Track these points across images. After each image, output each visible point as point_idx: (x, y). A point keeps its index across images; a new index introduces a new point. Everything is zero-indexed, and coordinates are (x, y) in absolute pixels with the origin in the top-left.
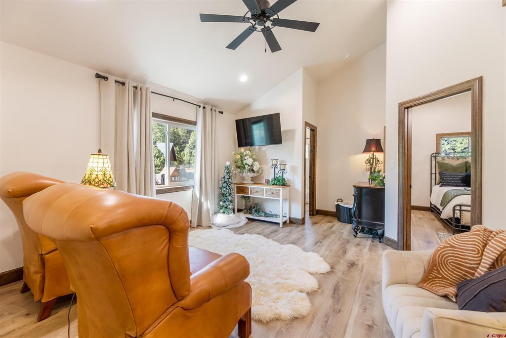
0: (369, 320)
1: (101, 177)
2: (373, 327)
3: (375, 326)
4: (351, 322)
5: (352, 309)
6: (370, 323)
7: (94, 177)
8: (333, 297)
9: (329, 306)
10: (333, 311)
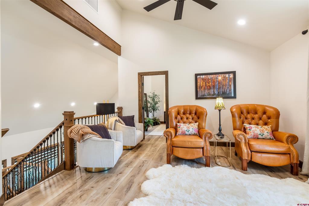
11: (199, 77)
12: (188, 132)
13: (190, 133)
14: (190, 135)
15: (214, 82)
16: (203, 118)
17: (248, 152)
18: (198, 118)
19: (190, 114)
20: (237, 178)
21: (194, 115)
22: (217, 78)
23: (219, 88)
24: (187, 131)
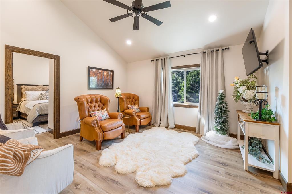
0: (81, 187)
1: (118, 94)
2: (76, 186)
3: (76, 187)
4: (85, 179)
5: (94, 183)
6: (79, 186)
7: (117, 94)
8: (107, 177)
9: (101, 173)
10: (96, 174)
11: (91, 70)
12: (104, 117)
13: (105, 118)
14: (105, 119)
15: (101, 76)
16: (108, 104)
17: (139, 120)
18: (104, 105)
19: (96, 102)
20: (145, 135)
21: (99, 103)
22: (103, 74)
23: (105, 81)
24: (102, 117)
